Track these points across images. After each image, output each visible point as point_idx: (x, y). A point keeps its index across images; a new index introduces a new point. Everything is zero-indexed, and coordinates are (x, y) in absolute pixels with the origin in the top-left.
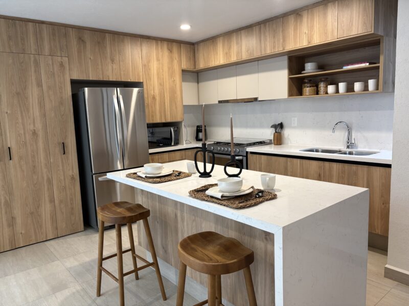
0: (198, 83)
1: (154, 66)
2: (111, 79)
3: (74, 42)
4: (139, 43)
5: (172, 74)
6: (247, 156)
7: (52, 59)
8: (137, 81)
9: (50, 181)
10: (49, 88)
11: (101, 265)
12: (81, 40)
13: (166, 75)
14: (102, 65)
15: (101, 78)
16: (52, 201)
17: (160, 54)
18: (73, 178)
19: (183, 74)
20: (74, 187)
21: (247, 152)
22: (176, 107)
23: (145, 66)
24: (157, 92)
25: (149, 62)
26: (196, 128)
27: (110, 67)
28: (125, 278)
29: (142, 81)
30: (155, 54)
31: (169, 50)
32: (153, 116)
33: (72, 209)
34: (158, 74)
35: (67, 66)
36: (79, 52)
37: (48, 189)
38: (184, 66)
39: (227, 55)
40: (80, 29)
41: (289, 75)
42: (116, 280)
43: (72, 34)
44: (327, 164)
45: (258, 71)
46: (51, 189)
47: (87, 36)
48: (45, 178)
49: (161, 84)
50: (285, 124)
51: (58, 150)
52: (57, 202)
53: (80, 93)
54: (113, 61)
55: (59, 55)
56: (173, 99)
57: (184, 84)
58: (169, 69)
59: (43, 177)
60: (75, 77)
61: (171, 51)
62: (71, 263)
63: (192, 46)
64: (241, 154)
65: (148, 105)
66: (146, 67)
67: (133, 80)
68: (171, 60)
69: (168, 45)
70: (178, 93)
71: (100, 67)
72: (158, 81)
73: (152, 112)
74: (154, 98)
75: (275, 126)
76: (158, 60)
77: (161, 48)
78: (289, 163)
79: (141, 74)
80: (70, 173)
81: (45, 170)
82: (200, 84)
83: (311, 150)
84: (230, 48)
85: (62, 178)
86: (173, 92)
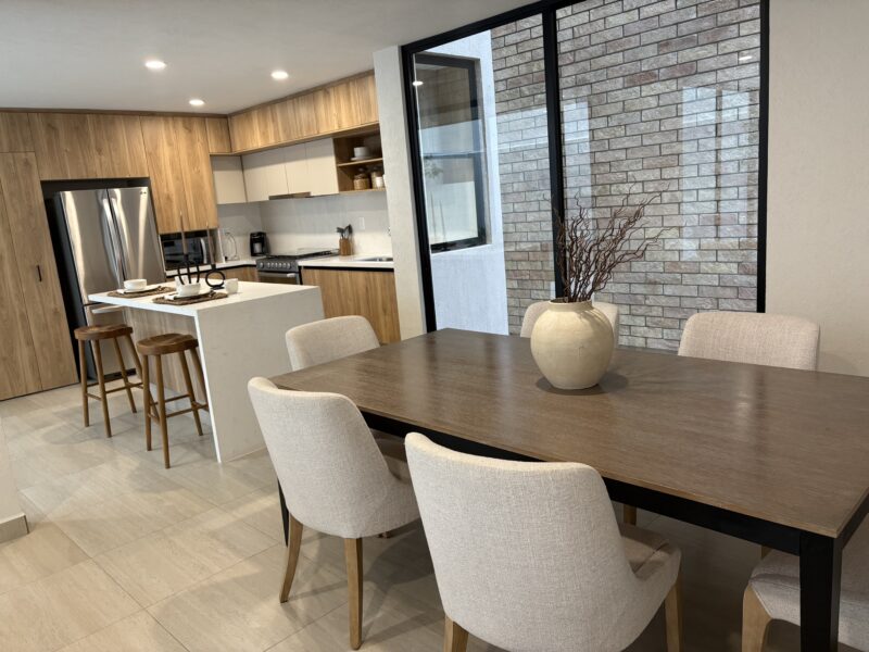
0: (243, 170)
1: (165, 152)
2: (100, 176)
3: (42, 132)
4: (138, 124)
5: (194, 162)
6: (300, 273)
7: (14, 158)
8: (139, 176)
9: (24, 317)
10: (12, 194)
11: (86, 391)
12: (51, 127)
13: (185, 165)
14: (84, 157)
15: (84, 176)
16: (30, 343)
17: (173, 136)
18: (56, 312)
19: (211, 160)
20: (60, 325)
21: (300, 267)
22: (206, 210)
23: (150, 154)
24: (172, 189)
25: (156, 147)
26: (249, 237)
27: (97, 161)
28: (108, 396)
29: (147, 175)
30: (164, 136)
31: (186, 128)
32: (168, 224)
33: (60, 353)
34: (172, 164)
35: (34, 164)
36: (50, 143)
37: (23, 327)
38: (213, 150)
39: (264, 135)
40: (48, 113)
41: (337, 163)
42: (98, 398)
43: (38, 120)
44: (371, 273)
45: (306, 157)
46: (26, 327)
47: (59, 122)
48: (18, 314)
49: (178, 179)
50: (354, 227)
51: (32, 276)
52: (36, 345)
53: (56, 199)
54: (99, 151)
55: (22, 149)
56: (199, 197)
57: (218, 175)
58: (189, 155)
59: (15, 313)
60: (47, 177)
61: (189, 130)
62: (60, 408)
63: (223, 121)
64: (293, 269)
65: (160, 209)
66: (153, 155)
67: (133, 175)
68: (192, 143)
69: (184, 123)
70: (207, 188)
71: (81, 161)
72: (173, 173)
73: (168, 218)
74: (169, 198)
75: (341, 231)
76: (170, 144)
77: (174, 127)
78: (340, 278)
79: (145, 166)
80: (52, 306)
81: (16, 303)
82: (246, 172)
83: (374, 260)
84: (266, 126)
85: (41, 312)
86: (198, 187)
